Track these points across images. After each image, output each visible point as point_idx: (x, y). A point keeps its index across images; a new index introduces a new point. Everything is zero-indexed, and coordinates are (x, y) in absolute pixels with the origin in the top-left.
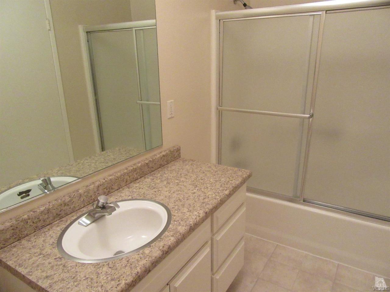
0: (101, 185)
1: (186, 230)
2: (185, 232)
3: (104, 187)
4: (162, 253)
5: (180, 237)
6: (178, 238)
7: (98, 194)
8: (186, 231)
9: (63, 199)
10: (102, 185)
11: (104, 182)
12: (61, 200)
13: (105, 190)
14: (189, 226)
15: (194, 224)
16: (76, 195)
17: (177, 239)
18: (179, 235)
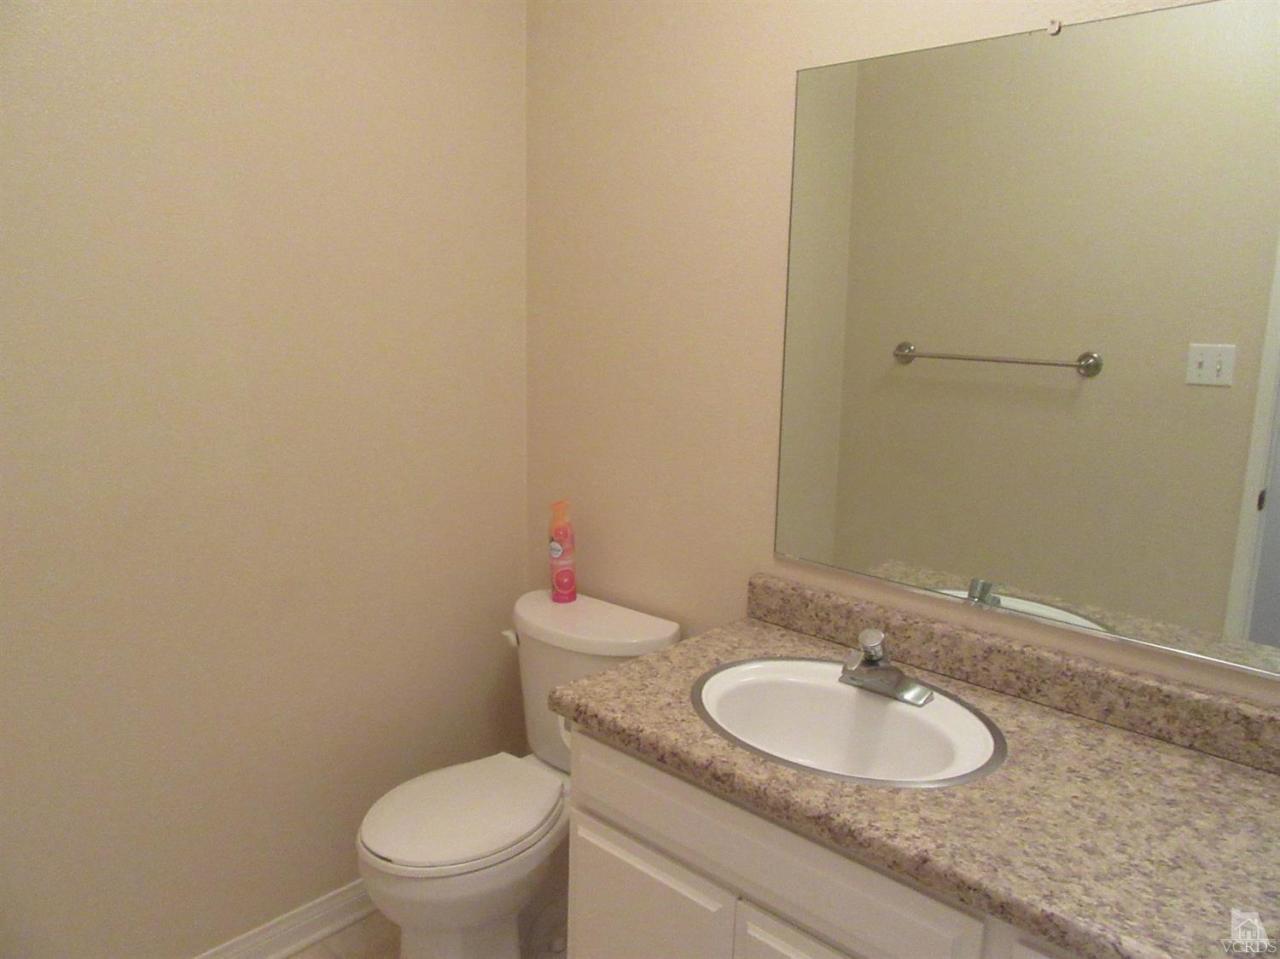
0: (999, 651)
1: (808, 803)
2: (797, 802)
3: (1011, 664)
4: (705, 763)
5: (774, 792)
6: (765, 789)
7: (984, 669)
8: (804, 804)
9: (889, 614)
10: (1005, 653)
11: (1014, 651)
12: (886, 612)
13: (1012, 677)
14: (827, 811)
15: (845, 825)
16: (921, 624)
17: (762, 788)
18: (777, 789)
